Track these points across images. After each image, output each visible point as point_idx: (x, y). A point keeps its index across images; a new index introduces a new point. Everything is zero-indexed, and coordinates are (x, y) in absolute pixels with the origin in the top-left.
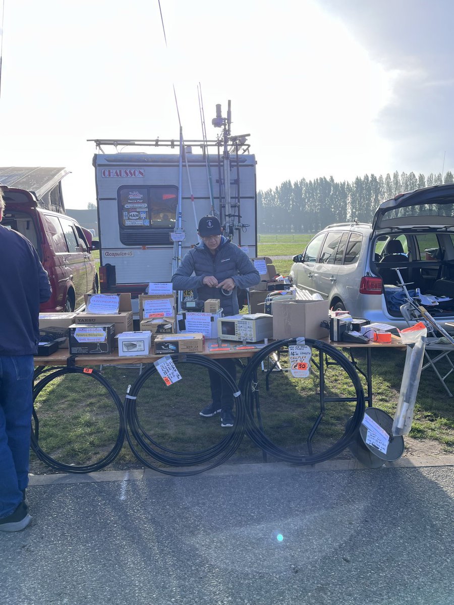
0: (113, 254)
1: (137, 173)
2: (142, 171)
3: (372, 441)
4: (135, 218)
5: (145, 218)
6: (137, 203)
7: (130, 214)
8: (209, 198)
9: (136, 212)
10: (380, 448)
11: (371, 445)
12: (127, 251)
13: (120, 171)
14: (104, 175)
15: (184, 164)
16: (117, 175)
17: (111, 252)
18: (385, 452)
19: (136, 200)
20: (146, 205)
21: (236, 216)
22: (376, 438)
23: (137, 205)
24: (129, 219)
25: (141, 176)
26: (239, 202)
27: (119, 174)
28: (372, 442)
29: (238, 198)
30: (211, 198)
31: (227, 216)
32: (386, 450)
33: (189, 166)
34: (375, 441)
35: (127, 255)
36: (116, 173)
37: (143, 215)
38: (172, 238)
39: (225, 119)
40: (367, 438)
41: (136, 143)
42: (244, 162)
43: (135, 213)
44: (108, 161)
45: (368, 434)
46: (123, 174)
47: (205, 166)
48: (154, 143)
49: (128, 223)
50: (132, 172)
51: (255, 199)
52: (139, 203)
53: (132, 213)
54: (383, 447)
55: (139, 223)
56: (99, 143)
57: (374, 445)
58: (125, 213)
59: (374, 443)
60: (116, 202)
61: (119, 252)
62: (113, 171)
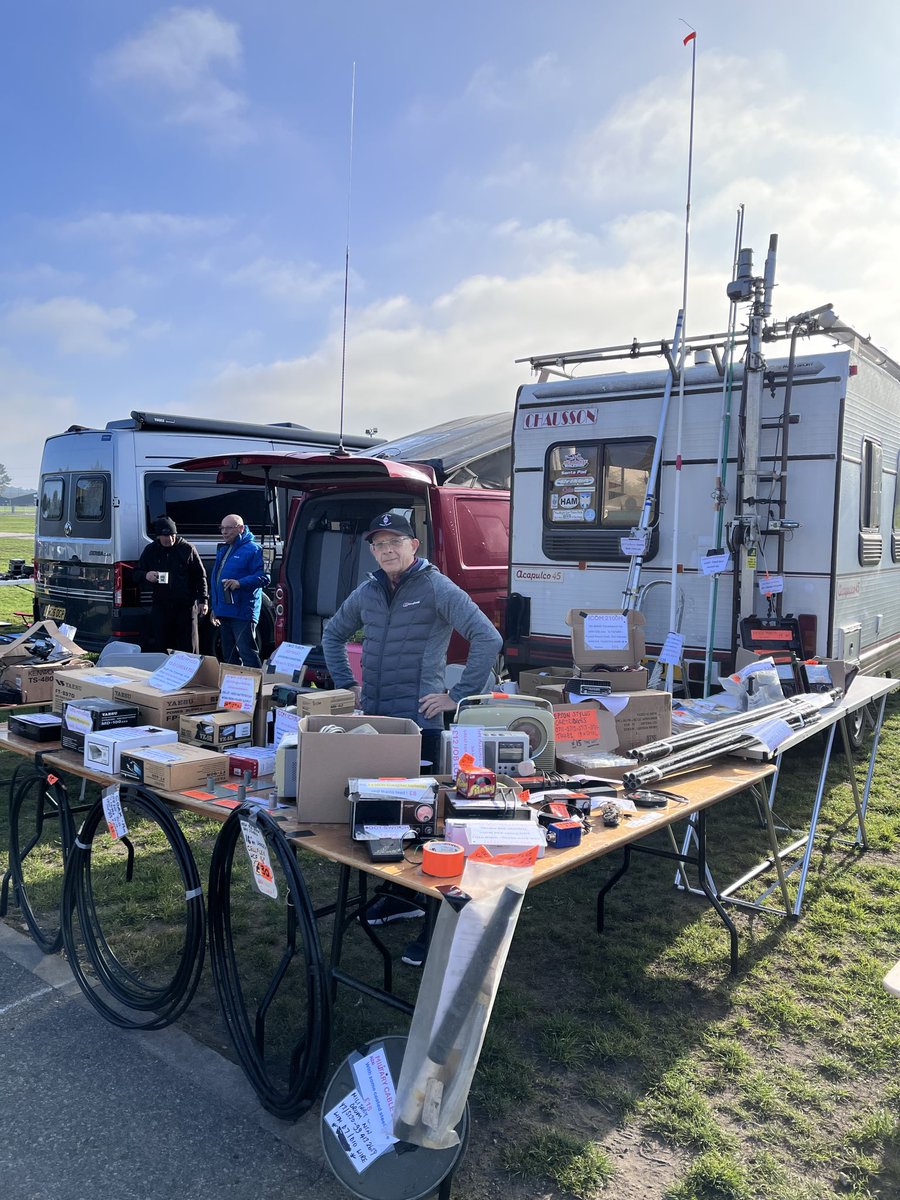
0: (531, 576)
1: (584, 415)
2: (592, 411)
3: (346, 1121)
4: (569, 506)
5: (589, 507)
6: (576, 475)
7: (563, 498)
8: (714, 461)
9: (573, 493)
10: (354, 1150)
11: (334, 1129)
12: (552, 571)
13: (555, 415)
14: (527, 424)
15: (675, 389)
16: (549, 424)
17: (526, 570)
18: (360, 1166)
19: (576, 469)
20: (592, 480)
21: (775, 502)
22: (360, 1122)
23: (576, 481)
24: (560, 508)
25: (589, 421)
26: (784, 468)
27: (552, 419)
28: (341, 1125)
29: (784, 459)
30: (719, 461)
31: (745, 501)
32: (367, 1163)
33: (686, 393)
34: (351, 1126)
35: (552, 579)
36: (548, 418)
37: (585, 501)
38: (623, 548)
39: (758, 280)
40: (337, 1109)
41: (605, 354)
42: (817, 372)
43: (571, 497)
44: (538, 397)
45: (348, 1100)
46: (559, 419)
47: (720, 390)
48: (628, 351)
49: (557, 516)
50: (576, 415)
51: (836, 460)
52: (580, 475)
53: (566, 497)
54: (366, 1152)
55: (576, 516)
56: (538, 364)
57: (341, 1136)
58: (554, 497)
59: (344, 1131)
60: (541, 475)
61: (538, 571)
62: (543, 416)
